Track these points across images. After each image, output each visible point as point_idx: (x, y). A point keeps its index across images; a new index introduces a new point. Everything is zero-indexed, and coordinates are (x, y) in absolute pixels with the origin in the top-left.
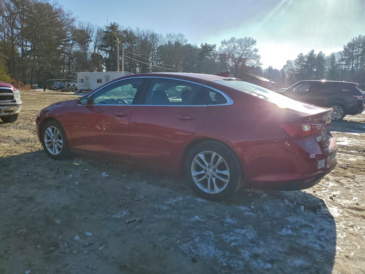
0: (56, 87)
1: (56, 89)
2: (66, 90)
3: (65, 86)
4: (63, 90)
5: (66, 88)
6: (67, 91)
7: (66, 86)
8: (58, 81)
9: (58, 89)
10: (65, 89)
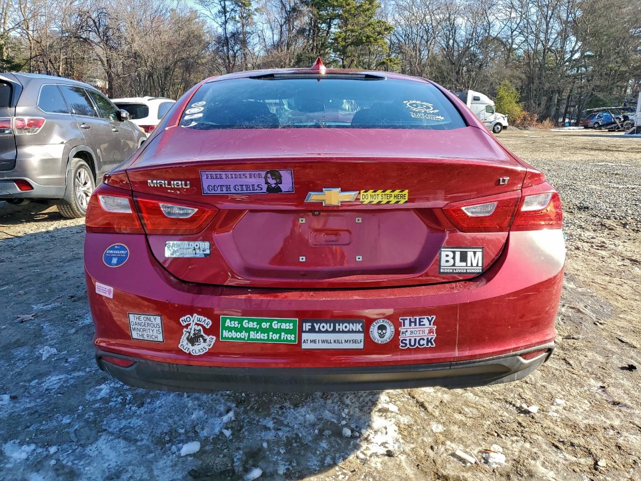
0: (598, 123)
1: (596, 126)
2: (619, 128)
3: (617, 121)
4: (612, 128)
5: (619, 124)
6: (621, 129)
7: (620, 119)
8: (604, 111)
9: (600, 127)
10: (615, 127)
